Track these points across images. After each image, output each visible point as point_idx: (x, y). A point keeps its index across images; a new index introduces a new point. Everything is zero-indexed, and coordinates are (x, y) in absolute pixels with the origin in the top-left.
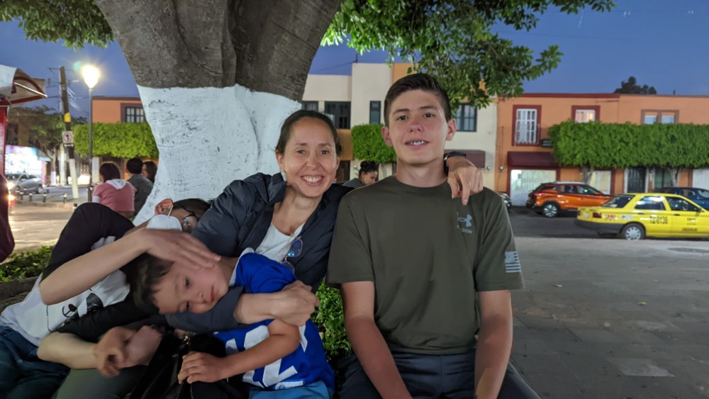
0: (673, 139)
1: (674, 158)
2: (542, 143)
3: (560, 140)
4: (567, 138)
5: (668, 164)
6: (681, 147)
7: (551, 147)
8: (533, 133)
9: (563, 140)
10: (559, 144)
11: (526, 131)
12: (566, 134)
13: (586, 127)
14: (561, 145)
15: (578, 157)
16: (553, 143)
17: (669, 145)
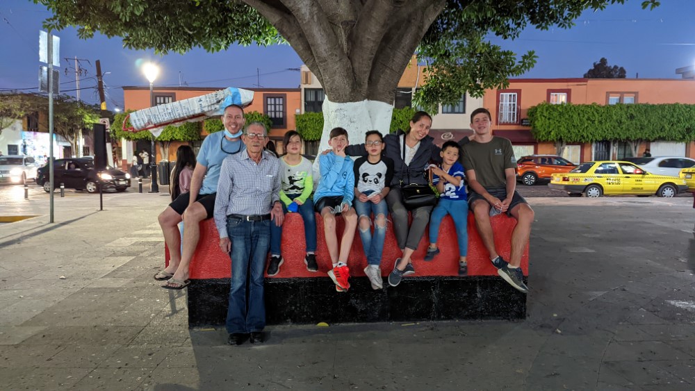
0: (632, 117)
1: (633, 134)
2: (522, 122)
3: (537, 119)
4: (543, 118)
5: (628, 138)
6: (638, 123)
7: (530, 125)
8: (514, 114)
9: (539, 119)
10: (536, 122)
11: (508, 112)
12: (542, 115)
13: (559, 108)
14: (538, 124)
15: (552, 133)
16: (531, 122)
17: (628, 122)
